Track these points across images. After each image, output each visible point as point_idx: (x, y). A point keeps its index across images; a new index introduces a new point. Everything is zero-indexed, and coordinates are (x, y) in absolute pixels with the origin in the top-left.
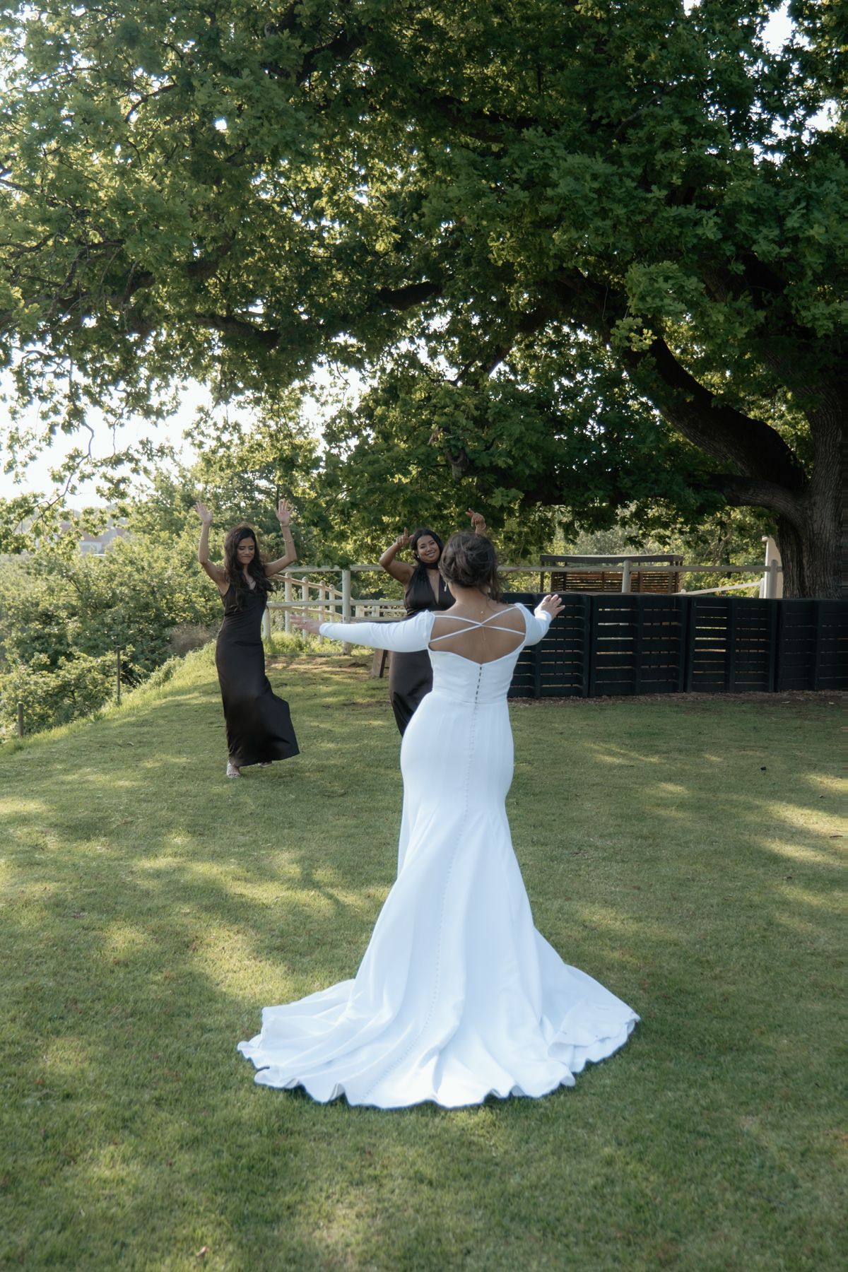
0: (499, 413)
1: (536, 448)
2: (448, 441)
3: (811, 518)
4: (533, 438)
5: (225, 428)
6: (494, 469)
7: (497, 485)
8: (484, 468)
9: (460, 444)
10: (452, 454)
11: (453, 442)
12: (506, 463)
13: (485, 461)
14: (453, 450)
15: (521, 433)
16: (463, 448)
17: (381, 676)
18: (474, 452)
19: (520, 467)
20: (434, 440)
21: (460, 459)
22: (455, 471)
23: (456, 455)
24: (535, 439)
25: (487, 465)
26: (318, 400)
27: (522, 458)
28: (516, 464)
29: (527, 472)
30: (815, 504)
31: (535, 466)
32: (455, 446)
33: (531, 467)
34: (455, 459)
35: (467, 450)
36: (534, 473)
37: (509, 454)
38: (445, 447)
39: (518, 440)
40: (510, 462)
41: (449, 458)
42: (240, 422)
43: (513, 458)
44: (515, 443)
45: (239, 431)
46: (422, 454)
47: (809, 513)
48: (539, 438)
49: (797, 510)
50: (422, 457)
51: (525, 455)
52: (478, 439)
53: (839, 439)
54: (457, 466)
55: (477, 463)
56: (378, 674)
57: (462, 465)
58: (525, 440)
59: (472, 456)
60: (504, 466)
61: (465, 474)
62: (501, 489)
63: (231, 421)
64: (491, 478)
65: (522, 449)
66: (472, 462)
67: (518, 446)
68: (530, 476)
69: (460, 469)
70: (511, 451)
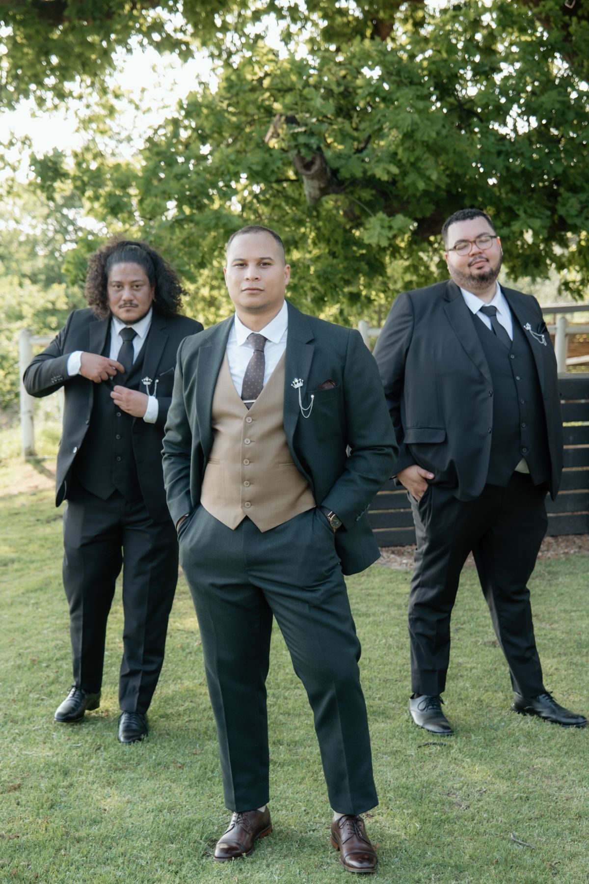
0: (375, 94)
1: (435, 149)
2: (295, 136)
4: (429, 133)
5: (11, 144)
6: (370, 181)
8: (354, 182)
9: (313, 142)
10: (302, 159)
11: (302, 140)
12: (389, 172)
13: (355, 170)
14: (303, 151)
15: (414, 123)
16: (319, 149)
18: (339, 156)
20: (272, 137)
21: (315, 168)
22: (309, 188)
23: (309, 158)
24: (434, 135)
25: (359, 174)
26: (137, 108)
27: (413, 165)
28: (404, 174)
29: (421, 185)
31: (434, 177)
32: (307, 146)
33: (426, 178)
34: (308, 166)
35: (328, 154)
36: (433, 189)
37: (393, 157)
38: (290, 148)
40: (395, 170)
41: (299, 165)
42: (30, 136)
43: (399, 164)
44: (403, 142)
45: (30, 146)
46: (257, 164)
48: (438, 133)
50: (256, 168)
51: (418, 159)
52: (343, 136)
54: (312, 178)
55: (344, 174)
57: (320, 175)
58: (418, 135)
59: (335, 164)
60: (385, 178)
61: (324, 192)
62: (381, 215)
63: (20, 135)
65: (414, 150)
66: (335, 172)
67: (408, 144)
68: (426, 193)
69: (316, 183)
70: (396, 154)
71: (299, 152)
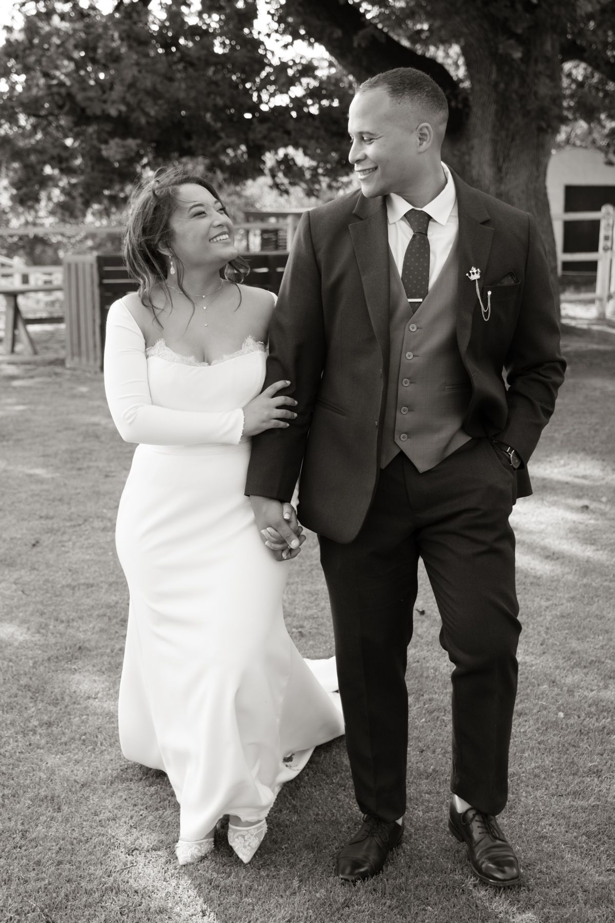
1: (154, 94)
2: (50, 87)
3: (469, 163)
4: (148, 82)
6: (107, 117)
7: (112, 135)
8: (97, 117)
9: (63, 91)
10: (56, 103)
11: (55, 90)
12: (119, 110)
13: (96, 109)
14: (57, 98)
15: (134, 77)
16: (68, 95)
17: (13, 351)
18: (87, 99)
19: (134, 115)
20: (35, 87)
21: (66, 108)
22: (65, 121)
23: (60, 102)
25: (99, 113)
27: (137, 105)
28: (130, 112)
29: (143, 120)
30: (472, 148)
31: (152, 113)
32: (59, 94)
33: (147, 114)
34: (61, 107)
36: (153, 122)
37: (124, 100)
38: (46, 94)
39: (132, 86)
40: (123, 108)
41: (54, 106)
43: (128, 105)
44: (128, 90)
47: (467, 158)
49: (454, 156)
51: (140, 101)
53: (494, 76)
54: (67, 114)
55: (89, 112)
56: (9, 348)
57: (71, 113)
58: (138, 84)
59: (83, 104)
60: (117, 114)
62: (117, 140)
64: (108, 127)
65: (137, 94)
66: (83, 110)
67: (133, 91)
68: (148, 124)
69: (70, 119)
70: (125, 98)
71: (53, 99)
